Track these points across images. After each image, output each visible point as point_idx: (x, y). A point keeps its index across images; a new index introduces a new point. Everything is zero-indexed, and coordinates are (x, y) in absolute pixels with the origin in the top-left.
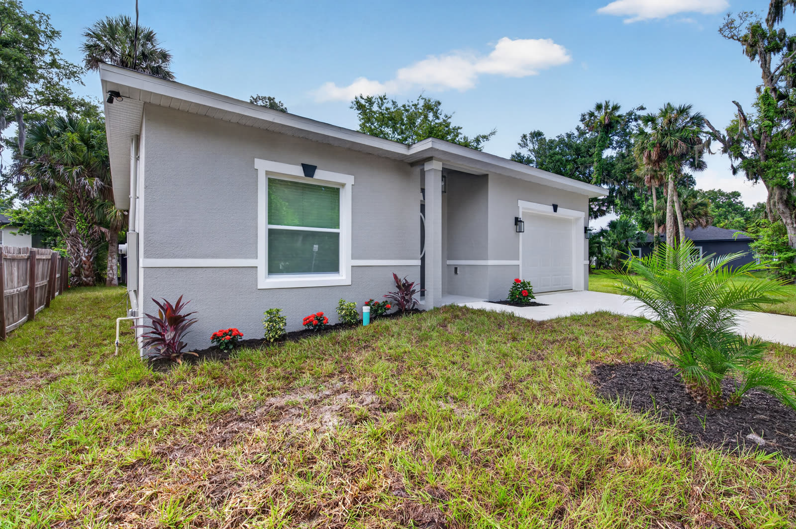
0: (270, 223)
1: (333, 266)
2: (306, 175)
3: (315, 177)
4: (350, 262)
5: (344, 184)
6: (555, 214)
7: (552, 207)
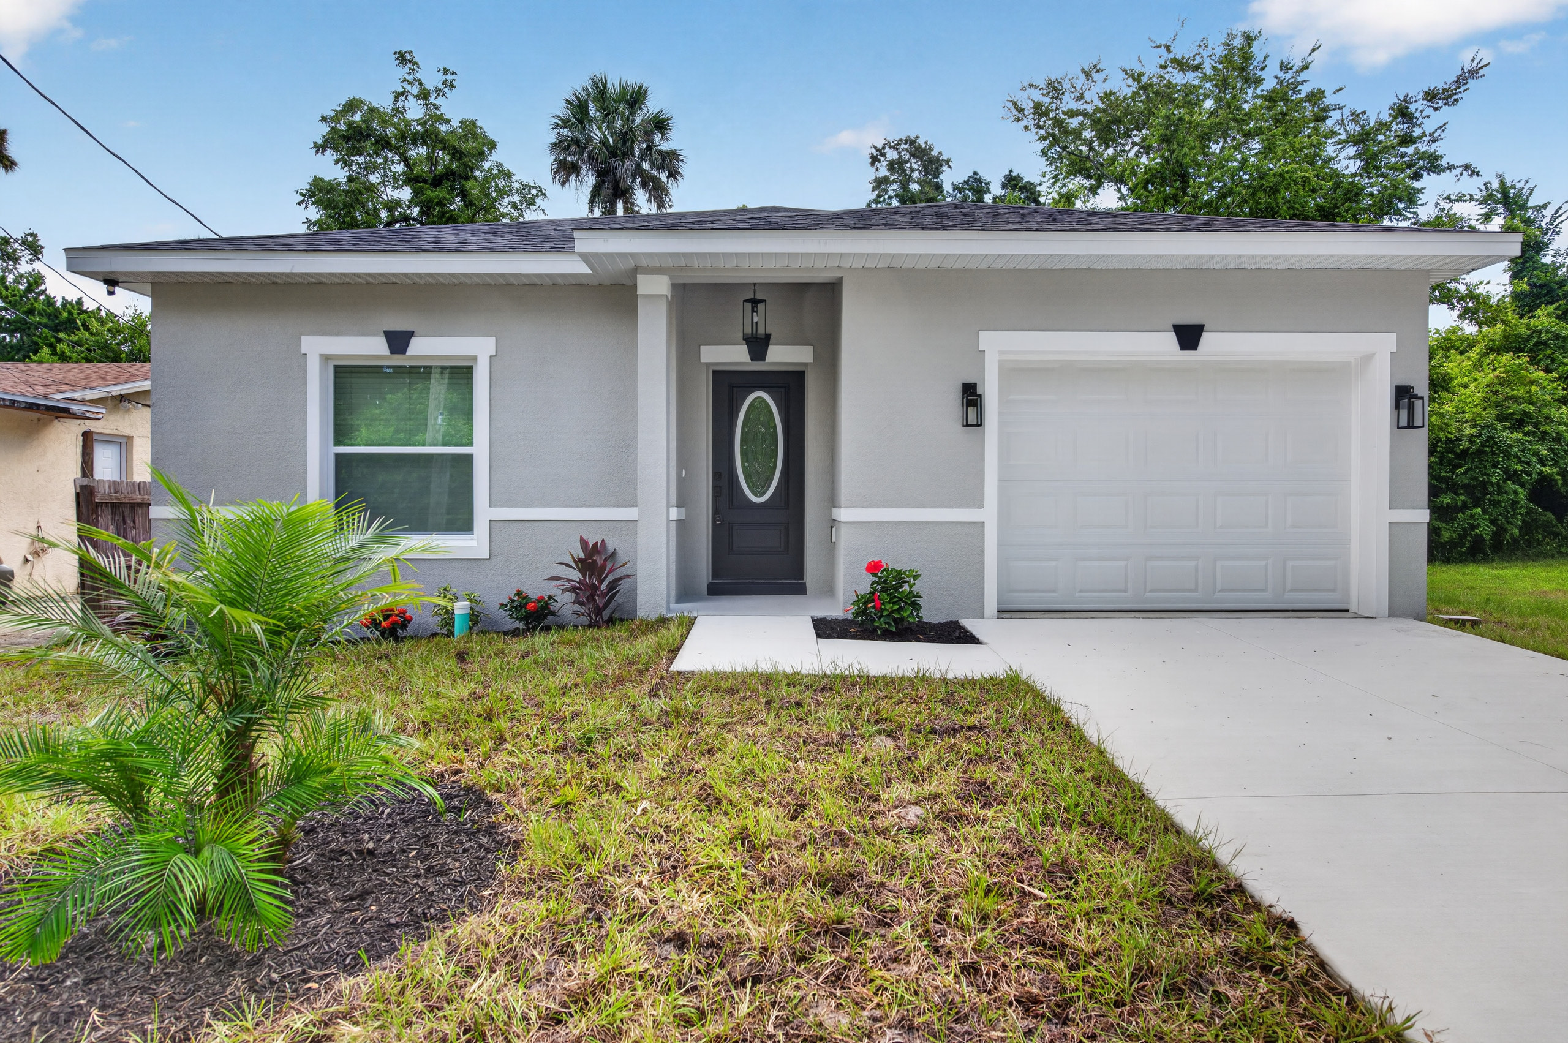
0: (338, 442)
1: (463, 523)
2: (392, 351)
3: (408, 353)
4: (483, 512)
5: (475, 358)
6: (1189, 355)
7: (1173, 334)
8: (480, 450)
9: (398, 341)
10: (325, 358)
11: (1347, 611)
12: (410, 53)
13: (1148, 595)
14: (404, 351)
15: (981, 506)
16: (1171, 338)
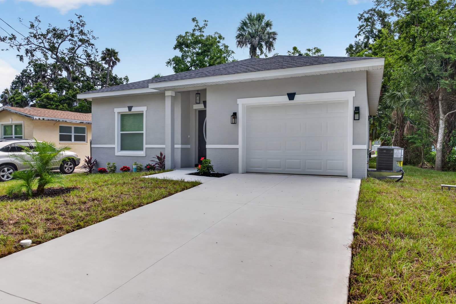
0: (121, 131)
2: (129, 111)
3: (132, 111)
4: (145, 146)
5: (143, 111)
6: (292, 101)
7: (287, 96)
8: (144, 132)
9: (130, 108)
10: (119, 113)
11: (347, 176)
12: (195, 18)
13: (286, 169)
14: (131, 111)
15: (238, 144)
16: (287, 97)
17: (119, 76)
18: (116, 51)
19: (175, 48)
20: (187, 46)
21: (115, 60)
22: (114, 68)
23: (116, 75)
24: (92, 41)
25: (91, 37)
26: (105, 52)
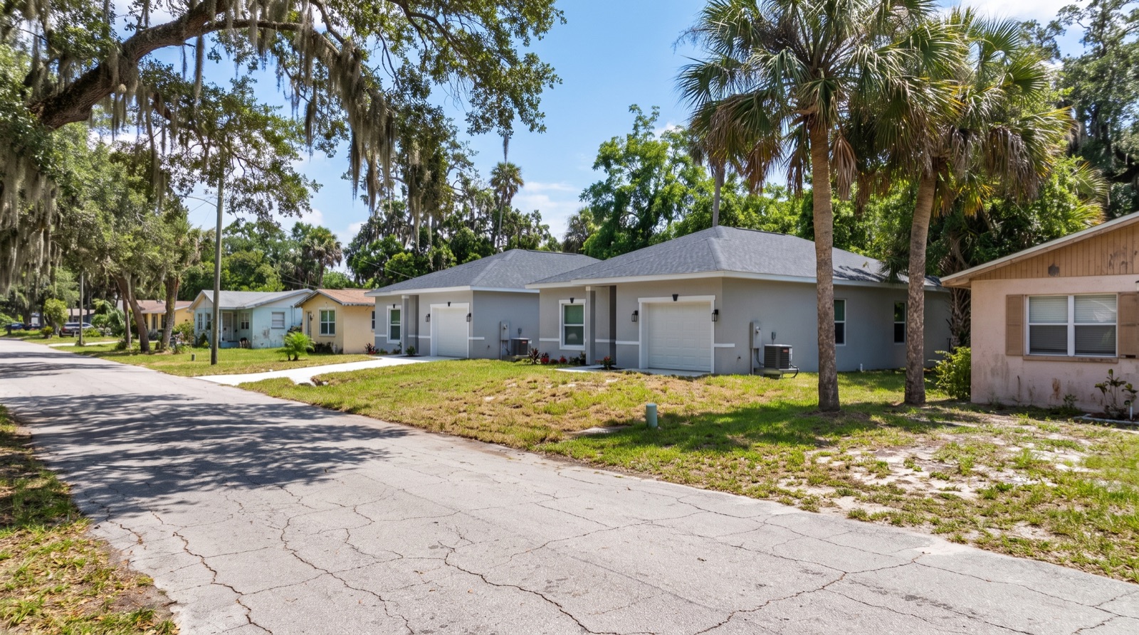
17: (523, 213)
18: (517, 166)
19: (596, 166)
20: (618, 162)
21: (514, 184)
22: (513, 200)
23: (517, 210)
24: (470, 159)
25: (467, 153)
26: (497, 171)
